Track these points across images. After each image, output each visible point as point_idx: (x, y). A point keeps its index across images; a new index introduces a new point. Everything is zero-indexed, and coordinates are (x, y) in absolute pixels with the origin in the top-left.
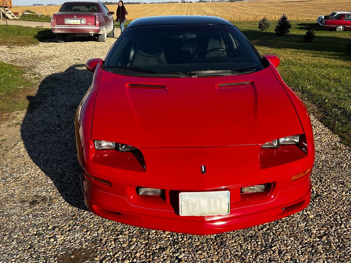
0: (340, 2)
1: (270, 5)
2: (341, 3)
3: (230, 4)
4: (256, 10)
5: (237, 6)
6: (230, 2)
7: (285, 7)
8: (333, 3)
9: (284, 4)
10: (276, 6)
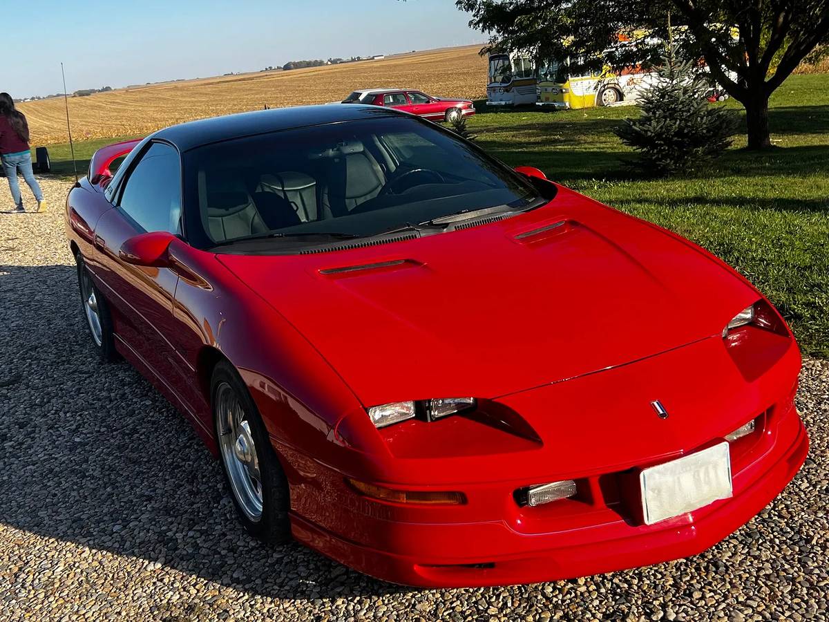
0: (328, 73)
1: (179, 93)
2: (331, 75)
3: (83, 101)
4: (152, 107)
5: (100, 104)
6: (80, 96)
7: (214, 95)
8: (314, 75)
9: (209, 89)
10: (193, 95)
